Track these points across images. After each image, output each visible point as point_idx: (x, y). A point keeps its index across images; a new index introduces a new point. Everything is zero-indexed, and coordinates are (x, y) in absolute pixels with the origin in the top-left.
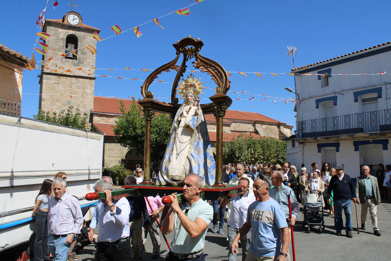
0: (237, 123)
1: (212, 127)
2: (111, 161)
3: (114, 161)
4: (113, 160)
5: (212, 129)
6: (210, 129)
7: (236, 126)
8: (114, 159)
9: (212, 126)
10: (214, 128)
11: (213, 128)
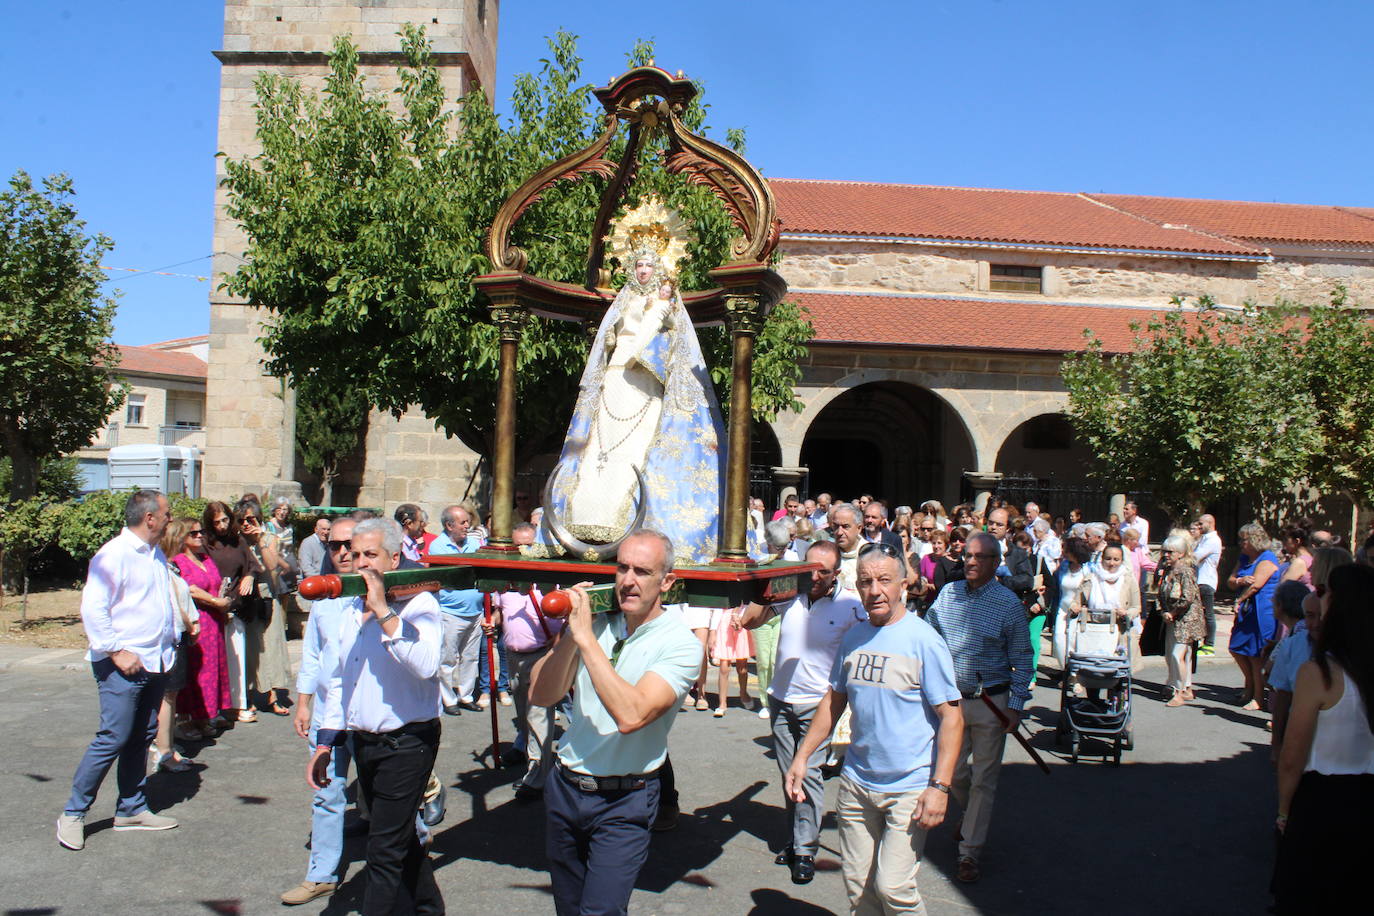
0: (1321, 266)
1: (1134, 283)
2: (423, 468)
3: (438, 467)
4: (434, 462)
5: (1131, 295)
6: (1122, 295)
7: (1314, 280)
8: (439, 457)
9: (1131, 274)
10: (1149, 285)
11: (1138, 287)
